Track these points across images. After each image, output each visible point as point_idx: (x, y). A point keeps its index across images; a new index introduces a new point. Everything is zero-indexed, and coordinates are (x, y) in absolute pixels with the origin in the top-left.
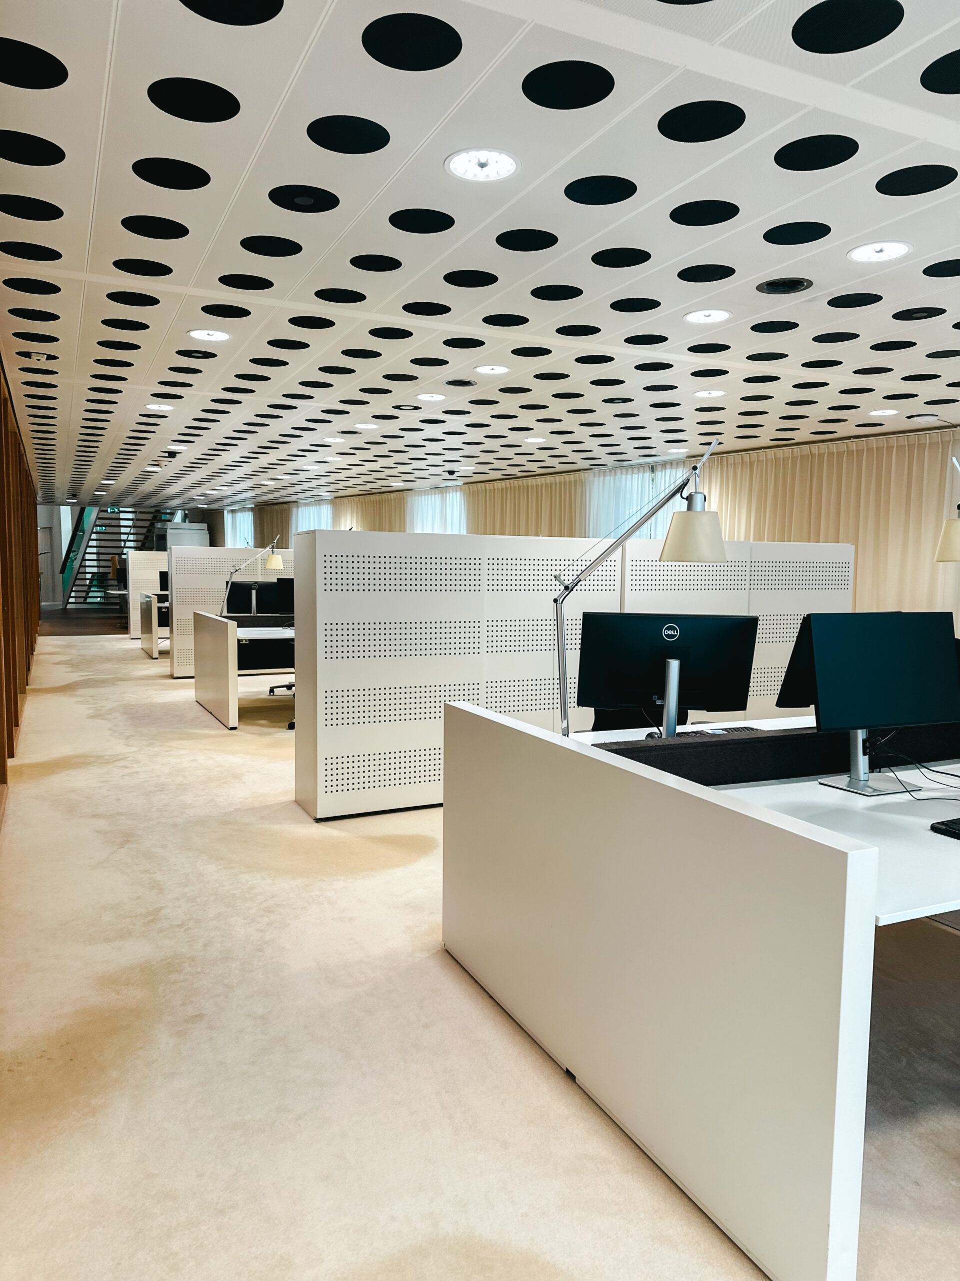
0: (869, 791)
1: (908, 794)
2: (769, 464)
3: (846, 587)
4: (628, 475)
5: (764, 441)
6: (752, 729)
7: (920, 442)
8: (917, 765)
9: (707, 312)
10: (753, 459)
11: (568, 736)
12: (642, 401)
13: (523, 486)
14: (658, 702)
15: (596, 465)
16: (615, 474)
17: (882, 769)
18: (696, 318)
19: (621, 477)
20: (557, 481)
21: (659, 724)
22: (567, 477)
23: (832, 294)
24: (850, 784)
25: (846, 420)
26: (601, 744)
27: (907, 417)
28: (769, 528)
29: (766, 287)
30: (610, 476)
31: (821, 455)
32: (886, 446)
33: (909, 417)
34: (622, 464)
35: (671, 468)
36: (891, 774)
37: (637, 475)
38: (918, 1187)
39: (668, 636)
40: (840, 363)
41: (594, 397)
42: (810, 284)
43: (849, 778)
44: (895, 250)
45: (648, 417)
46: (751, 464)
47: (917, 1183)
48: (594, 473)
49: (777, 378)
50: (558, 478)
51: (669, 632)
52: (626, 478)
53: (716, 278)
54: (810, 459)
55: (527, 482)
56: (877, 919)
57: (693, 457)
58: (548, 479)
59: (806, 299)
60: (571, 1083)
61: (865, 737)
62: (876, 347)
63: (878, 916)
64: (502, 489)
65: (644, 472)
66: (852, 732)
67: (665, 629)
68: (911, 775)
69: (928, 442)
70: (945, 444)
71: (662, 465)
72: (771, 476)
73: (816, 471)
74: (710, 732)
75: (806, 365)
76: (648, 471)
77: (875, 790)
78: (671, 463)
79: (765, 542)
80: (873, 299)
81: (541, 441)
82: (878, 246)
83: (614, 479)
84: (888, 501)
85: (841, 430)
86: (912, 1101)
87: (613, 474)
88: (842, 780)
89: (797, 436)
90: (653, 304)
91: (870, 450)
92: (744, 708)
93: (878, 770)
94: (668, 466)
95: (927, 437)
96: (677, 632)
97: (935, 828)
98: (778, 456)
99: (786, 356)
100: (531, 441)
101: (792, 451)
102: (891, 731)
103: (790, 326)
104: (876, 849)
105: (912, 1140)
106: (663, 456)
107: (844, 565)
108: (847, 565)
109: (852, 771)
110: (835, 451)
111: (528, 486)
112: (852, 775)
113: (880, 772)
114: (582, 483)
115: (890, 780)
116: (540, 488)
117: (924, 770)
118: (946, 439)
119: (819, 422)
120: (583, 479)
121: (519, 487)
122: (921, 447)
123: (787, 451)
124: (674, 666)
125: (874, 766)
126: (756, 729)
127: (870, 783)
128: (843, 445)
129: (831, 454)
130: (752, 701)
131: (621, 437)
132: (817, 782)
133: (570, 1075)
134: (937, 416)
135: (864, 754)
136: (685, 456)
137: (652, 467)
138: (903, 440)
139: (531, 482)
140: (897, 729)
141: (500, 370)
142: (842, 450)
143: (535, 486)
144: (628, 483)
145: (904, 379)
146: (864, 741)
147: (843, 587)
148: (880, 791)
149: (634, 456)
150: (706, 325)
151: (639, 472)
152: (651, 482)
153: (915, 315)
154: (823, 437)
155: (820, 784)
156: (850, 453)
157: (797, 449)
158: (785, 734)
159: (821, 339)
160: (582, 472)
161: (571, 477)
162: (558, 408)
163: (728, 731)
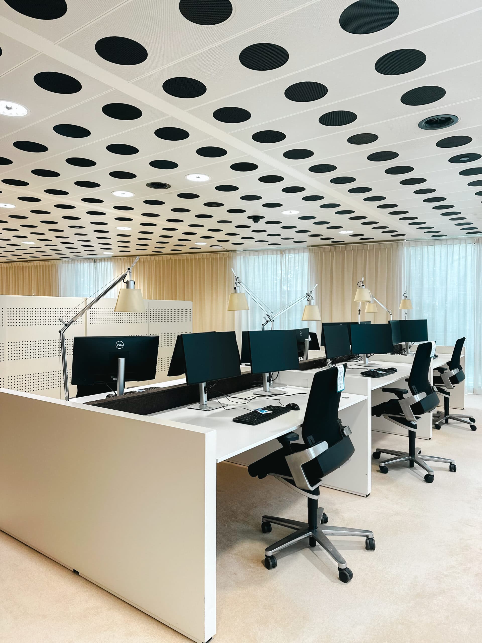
0: (208, 409)
1: (223, 408)
2: (152, 264)
3: (190, 320)
4: (82, 264)
5: (149, 252)
6: (156, 388)
7: (216, 257)
8: (226, 395)
9: (123, 192)
10: (144, 260)
11: (68, 401)
12: (90, 229)
13: (20, 266)
14: (114, 379)
15: (63, 257)
16: (74, 263)
17: (212, 399)
18: (118, 194)
19: (78, 265)
20: (41, 265)
21: (115, 389)
22: (47, 263)
23: (179, 192)
24: (200, 407)
25: (185, 246)
26: (88, 402)
27: (210, 246)
28: (154, 293)
29: (150, 185)
30: (71, 263)
31: (175, 260)
32: (202, 258)
33: (211, 246)
34: (78, 258)
35: (104, 262)
36: (216, 401)
37: (86, 264)
38: (235, 575)
39: (118, 347)
40: (182, 221)
41: (64, 224)
42: (169, 186)
43: (199, 404)
44: (204, 178)
45: (92, 236)
46: (144, 262)
47: (235, 574)
48: (62, 261)
49: (155, 225)
50: (41, 263)
51: (119, 345)
52: (81, 265)
53: (128, 178)
54: (170, 262)
55: (22, 265)
56: (217, 460)
57: (115, 257)
58: (36, 263)
59: (168, 192)
60: (77, 576)
61: (205, 386)
62: (197, 216)
63: (217, 459)
64: (7, 268)
65: (90, 262)
66: (200, 384)
67: (117, 344)
68: (223, 400)
69: (219, 257)
70: (225, 258)
71: (100, 259)
72: (154, 267)
73: (173, 266)
74: (137, 391)
75: (168, 220)
76: (92, 262)
77: (210, 408)
78: (104, 259)
79: (152, 300)
80: (196, 196)
81: (32, 244)
82: (198, 175)
83: (74, 265)
84: (204, 283)
85: (183, 249)
86: (231, 541)
87: (73, 263)
88: (197, 405)
89: (165, 251)
90: (97, 185)
91: (196, 259)
92: (154, 378)
93: (210, 399)
94: (103, 260)
95: (219, 255)
96: (123, 345)
97: (234, 420)
98: (156, 259)
99: (159, 216)
100: (26, 243)
101: (162, 258)
102: (215, 382)
103: (161, 203)
104: (215, 431)
105: (232, 557)
106: (100, 255)
107: (189, 310)
108: (190, 310)
109: (201, 401)
110: (181, 259)
111: (23, 267)
112: (201, 402)
113: (211, 400)
114: (56, 266)
115: (216, 403)
116: (30, 268)
117: (228, 397)
118: (225, 256)
119: (174, 245)
120: (56, 264)
121: (18, 267)
122: (216, 259)
123: (160, 257)
124: (122, 361)
125: (209, 398)
126: (158, 388)
127: (208, 405)
128: (184, 256)
129: (179, 260)
130: (158, 374)
131: (78, 245)
132: (187, 408)
133: (76, 573)
134: (222, 246)
135: (205, 393)
136: (111, 256)
137: (94, 260)
138: (209, 255)
139: (24, 264)
140: (218, 381)
141: (9, 206)
142: (184, 258)
143: (27, 267)
144: (82, 268)
145: (209, 230)
146: (205, 388)
147: (189, 320)
148: (212, 408)
149: (85, 254)
150: (122, 198)
151: (87, 262)
152: (94, 269)
153: (212, 205)
154: (175, 252)
155: (188, 408)
156: (187, 260)
157: (164, 257)
158: (173, 388)
159: (174, 210)
160: (55, 260)
161: (50, 263)
162: (44, 228)
163: (145, 390)
